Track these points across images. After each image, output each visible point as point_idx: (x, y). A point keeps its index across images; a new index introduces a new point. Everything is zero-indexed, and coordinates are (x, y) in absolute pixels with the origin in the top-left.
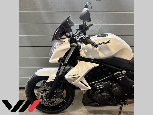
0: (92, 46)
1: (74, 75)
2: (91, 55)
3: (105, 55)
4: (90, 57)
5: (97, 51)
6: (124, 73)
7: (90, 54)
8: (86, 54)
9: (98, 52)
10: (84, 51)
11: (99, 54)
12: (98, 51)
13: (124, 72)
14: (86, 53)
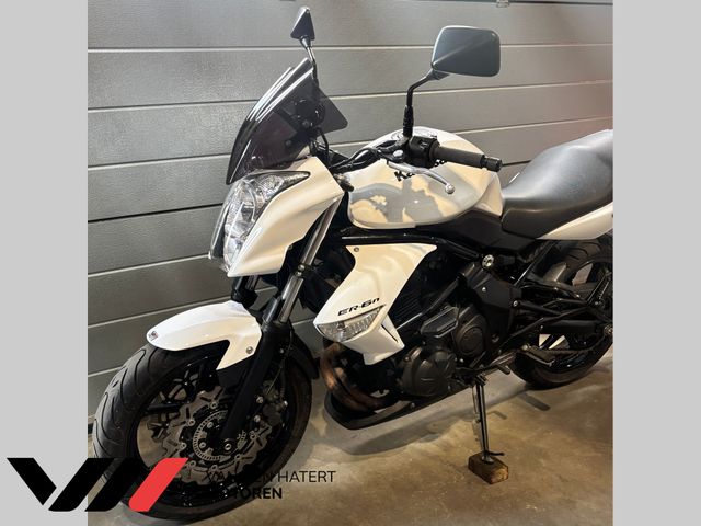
0: (400, 180)
1: (363, 306)
2: (406, 213)
3: (457, 204)
4: (407, 221)
5: (424, 195)
6: (489, 264)
7: (404, 210)
8: (386, 214)
9: (433, 199)
10: (373, 202)
11: (436, 206)
12: (427, 193)
13: (490, 261)
14: (385, 210)
